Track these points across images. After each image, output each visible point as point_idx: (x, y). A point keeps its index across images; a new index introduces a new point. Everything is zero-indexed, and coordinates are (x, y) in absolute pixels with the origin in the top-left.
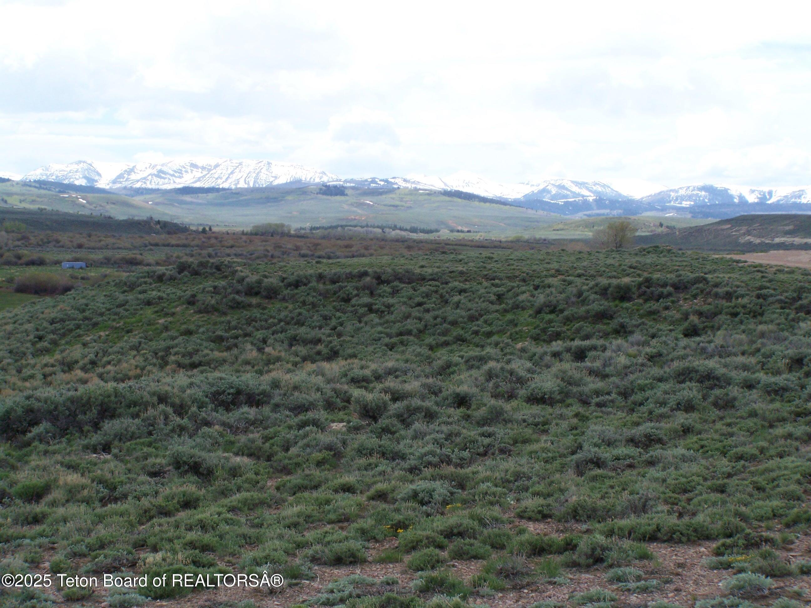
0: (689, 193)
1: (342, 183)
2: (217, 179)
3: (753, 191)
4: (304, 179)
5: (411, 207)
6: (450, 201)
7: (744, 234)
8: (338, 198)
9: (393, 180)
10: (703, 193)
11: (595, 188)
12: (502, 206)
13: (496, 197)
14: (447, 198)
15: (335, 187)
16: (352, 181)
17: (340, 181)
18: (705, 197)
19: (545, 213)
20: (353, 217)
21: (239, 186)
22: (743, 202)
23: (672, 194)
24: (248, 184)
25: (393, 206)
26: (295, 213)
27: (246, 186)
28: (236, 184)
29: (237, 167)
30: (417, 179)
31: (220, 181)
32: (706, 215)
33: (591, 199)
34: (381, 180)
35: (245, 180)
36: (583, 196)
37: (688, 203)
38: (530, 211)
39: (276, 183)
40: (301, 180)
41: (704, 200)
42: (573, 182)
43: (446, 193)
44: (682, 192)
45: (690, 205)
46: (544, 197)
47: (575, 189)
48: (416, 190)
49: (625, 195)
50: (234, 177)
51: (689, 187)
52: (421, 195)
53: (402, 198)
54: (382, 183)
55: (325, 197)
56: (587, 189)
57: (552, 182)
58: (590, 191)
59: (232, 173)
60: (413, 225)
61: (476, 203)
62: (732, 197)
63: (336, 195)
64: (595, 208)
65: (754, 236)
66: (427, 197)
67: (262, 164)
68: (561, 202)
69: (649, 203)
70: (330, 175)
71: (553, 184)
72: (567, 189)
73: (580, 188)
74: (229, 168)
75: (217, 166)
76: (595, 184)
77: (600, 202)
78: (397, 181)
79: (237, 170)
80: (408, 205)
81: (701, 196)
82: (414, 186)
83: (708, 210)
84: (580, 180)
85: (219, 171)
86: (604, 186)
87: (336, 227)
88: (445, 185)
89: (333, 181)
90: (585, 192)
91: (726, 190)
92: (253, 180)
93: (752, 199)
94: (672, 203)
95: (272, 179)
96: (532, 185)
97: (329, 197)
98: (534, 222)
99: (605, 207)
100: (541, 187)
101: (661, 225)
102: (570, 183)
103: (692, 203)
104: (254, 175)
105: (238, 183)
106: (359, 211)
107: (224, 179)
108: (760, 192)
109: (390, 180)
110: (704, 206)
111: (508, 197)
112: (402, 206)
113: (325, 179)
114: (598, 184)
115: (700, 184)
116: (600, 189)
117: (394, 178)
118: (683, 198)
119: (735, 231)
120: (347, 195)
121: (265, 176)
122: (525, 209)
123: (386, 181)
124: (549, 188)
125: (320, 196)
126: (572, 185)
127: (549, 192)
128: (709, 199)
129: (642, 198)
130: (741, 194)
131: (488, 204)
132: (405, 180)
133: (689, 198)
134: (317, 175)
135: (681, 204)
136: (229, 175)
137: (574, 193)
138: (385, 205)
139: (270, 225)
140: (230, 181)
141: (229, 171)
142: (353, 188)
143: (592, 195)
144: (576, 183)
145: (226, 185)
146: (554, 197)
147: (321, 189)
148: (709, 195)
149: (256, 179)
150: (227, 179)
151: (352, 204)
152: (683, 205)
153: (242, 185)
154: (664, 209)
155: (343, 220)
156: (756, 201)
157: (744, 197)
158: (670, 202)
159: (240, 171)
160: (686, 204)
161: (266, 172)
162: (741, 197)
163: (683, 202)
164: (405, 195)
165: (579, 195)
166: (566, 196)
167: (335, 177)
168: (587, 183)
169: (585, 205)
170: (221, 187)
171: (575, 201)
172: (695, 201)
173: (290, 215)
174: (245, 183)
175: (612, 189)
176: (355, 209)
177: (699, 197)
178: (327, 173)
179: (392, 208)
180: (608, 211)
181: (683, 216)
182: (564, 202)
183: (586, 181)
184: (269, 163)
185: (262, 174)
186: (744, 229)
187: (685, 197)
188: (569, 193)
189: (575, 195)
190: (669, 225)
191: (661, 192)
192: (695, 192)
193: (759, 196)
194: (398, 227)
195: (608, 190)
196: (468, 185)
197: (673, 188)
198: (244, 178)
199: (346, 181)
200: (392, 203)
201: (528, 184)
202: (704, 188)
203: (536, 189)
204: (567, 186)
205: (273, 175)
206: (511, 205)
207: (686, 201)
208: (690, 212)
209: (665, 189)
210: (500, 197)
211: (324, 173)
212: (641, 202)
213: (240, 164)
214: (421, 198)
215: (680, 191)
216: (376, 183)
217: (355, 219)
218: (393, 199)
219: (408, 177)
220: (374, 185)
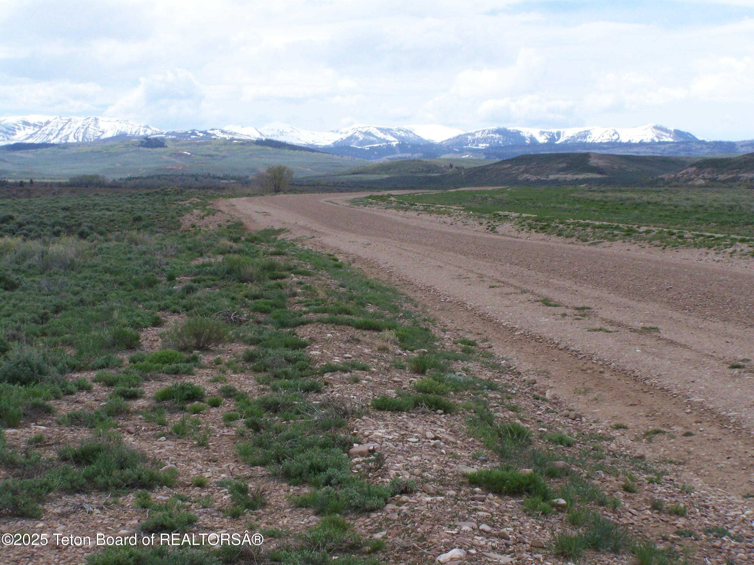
0: (484, 135)
1: (164, 136)
2: (48, 135)
3: (542, 133)
4: (129, 133)
5: (225, 156)
6: (262, 150)
7: (523, 172)
8: (158, 150)
9: (211, 132)
10: (498, 136)
11: (398, 134)
12: (310, 153)
13: (309, 144)
14: (259, 147)
15: (156, 139)
16: (173, 133)
17: (162, 133)
18: (499, 139)
19: (350, 158)
20: (170, 167)
21: (69, 141)
22: (534, 142)
23: (470, 137)
24: (78, 139)
25: (210, 156)
26: (118, 165)
27: (75, 141)
28: (66, 140)
29: (67, 123)
30: (234, 131)
31: (51, 137)
32: (498, 156)
33: (394, 144)
34: (200, 132)
35: (74, 136)
36: (387, 141)
37: (484, 145)
38: (336, 157)
39: (103, 137)
40: (126, 134)
41: (498, 142)
42: (378, 129)
43: (259, 142)
44: (478, 135)
45: (486, 147)
46: (352, 144)
47: (381, 135)
48: (232, 139)
49: (427, 139)
50: (64, 133)
51: (484, 131)
52: (235, 144)
53: (218, 148)
54: (201, 135)
55: (146, 149)
56: (392, 135)
57: (359, 130)
58: (395, 137)
59: (62, 129)
60: (226, 173)
61: (286, 151)
62: (523, 139)
63: (157, 146)
64: (398, 152)
65: (531, 174)
66: (240, 146)
67: (90, 120)
68: (367, 147)
69: (448, 147)
70: (154, 129)
71: (360, 132)
72: (373, 135)
73: (385, 134)
74: (59, 124)
75: (48, 123)
76: (399, 130)
77: (403, 146)
78: (215, 132)
79: (67, 126)
80: (223, 154)
81: (495, 138)
82: (230, 136)
83: (501, 151)
84: (385, 127)
85: (49, 127)
86: (407, 131)
87: (152, 177)
88: (261, 134)
89: (157, 134)
90: (390, 138)
91: (518, 132)
92: (82, 135)
93: (542, 140)
94: (469, 146)
95: (99, 134)
96: (341, 133)
97: (150, 149)
98: (339, 166)
99: (407, 151)
100: (349, 134)
101: (451, 166)
102: (375, 130)
103: (488, 145)
104: (83, 130)
105: (68, 138)
106: (178, 161)
107: (54, 135)
108: (549, 133)
109: (209, 132)
110: (498, 147)
111: (318, 144)
112: (218, 156)
113: (149, 132)
114: (402, 130)
115: (494, 127)
116: (403, 135)
117: (213, 130)
118: (479, 141)
119: (515, 170)
120: (166, 147)
121: (93, 131)
122: (331, 155)
123: (205, 132)
124: (357, 134)
125: (141, 149)
126: (378, 131)
127: (357, 138)
128: (503, 141)
129: (442, 142)
130: (532, 135)
131: (297, 152)
132: (223, 132)
133: (485, 140)
134: (142, 129)
135: (477, 146)
136: (60, 131)
137: (380, 139)
138: (202, 155)
139: (85, 176)
140: (60, 136)
141: (59, 128)
142: (173, 140)
143: (396, 140)
144: (382, 130)
145: (56, 141)
146: (362, 143)
147: (142, 142)
148: (503, 138)
149: (85, 133)
150: (57, 135)
151: (171, 155)
152: (480, 147)
153: (71, 140)
154: (462, 151)
155: (160, 170)
156: (546, 141)
157: (534, 138)
158: (467, 144)
159: (69, 127)
160: (482, 146)
161: (94, 128)
162: (532, 138)
163: (480, 145)
164: (220, 145)
165: (384, 140)
166: (372, 142)
167: (158, 130)
168: (391, 130)
169: (389, 149)
170: (52, 142)
171: (380, 146)
172: (490, 143)
173: (112, 167)
174: (75, 138)
175: (414, 134)
176: (173, 159)
177: (494, 139)
178: (151, 127)
179: (208, 157)
180: (410, 155)
181: (478, 158)
182: (370, 147)
183: (390, 128)
184: (96, 119)
185: (90, 130)
186: (523, 168)
187: (482, 139)
188: (375, 139)
189: (381, 140)
190: (458, 166)
191: (459, 136)
192: (490, 135)
193: (549, 137)
194: (211, 175)
195: (411, 135)
196: (282, 133)
197: (470, 132)
198: (72, 134)
199: (168, 134)
200: (208, 153)
201: (337, 132)
202: (498, 131)
203: (344, 136)
204: (373, 132)
205: (101, 130)
206: (318, 152)
207: (482, 143)
208: (485, 154)
209: (462, 133)
210: (312, 145)
211: (147, 127)
212: (440, 146)
213: (70, 120)
214: (235, 148)
215: (477, 134)
216: (196, 134)
217: (172, 169)
218: (209, 149)
219: (225, 129)
220: (194, 137)
